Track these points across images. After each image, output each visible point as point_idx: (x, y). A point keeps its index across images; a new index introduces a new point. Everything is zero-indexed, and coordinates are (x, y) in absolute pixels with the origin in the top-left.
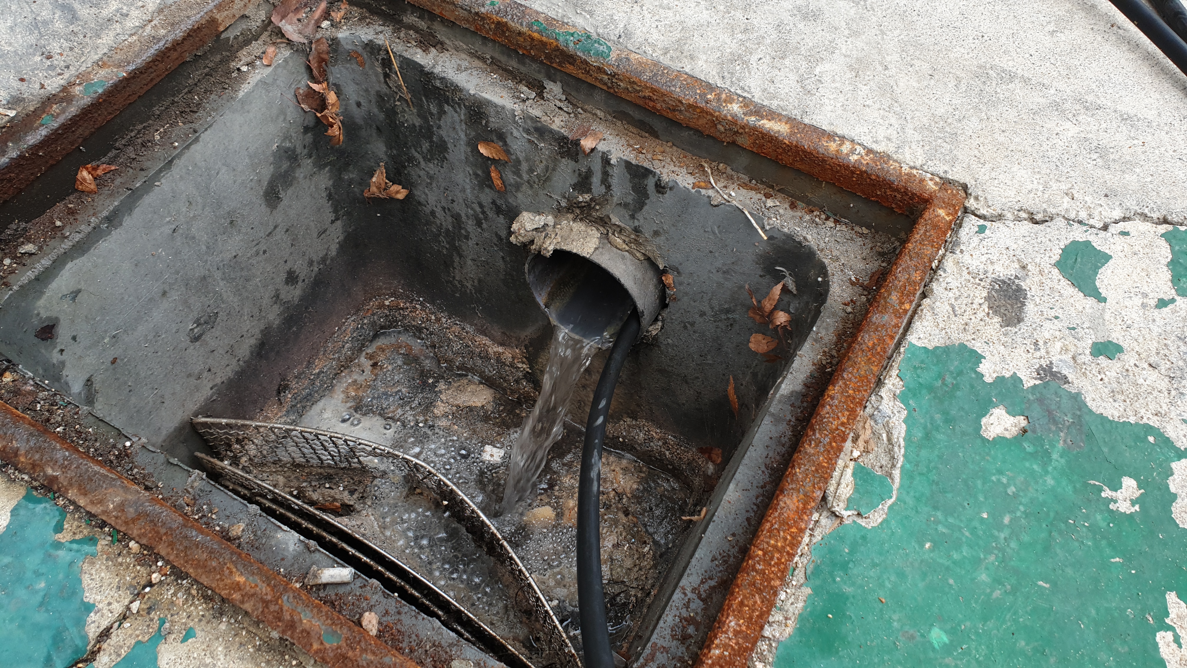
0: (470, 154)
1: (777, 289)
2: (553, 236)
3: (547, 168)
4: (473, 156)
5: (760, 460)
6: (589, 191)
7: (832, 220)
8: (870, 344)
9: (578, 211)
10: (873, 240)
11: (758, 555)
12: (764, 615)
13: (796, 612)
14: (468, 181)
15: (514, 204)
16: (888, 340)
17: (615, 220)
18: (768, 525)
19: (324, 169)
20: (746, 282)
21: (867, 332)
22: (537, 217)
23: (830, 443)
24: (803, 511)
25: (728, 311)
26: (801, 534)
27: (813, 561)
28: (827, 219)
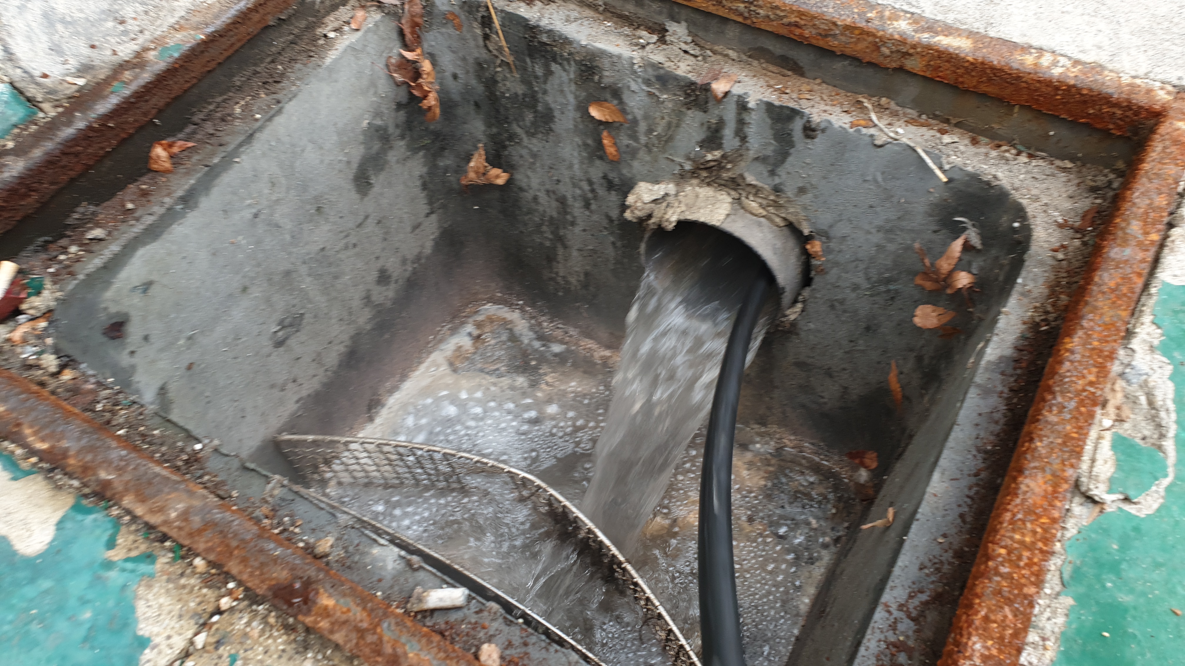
0: (579, 120)
1: (957, 246)
2: (676, 204)
3: (669, 125)
4: (583, 121)
5: (970, 442)
6: (719, 146)
7: (1024, 154)
8: (1112, 284)
9: (704, 174)
10: (1080, 175)
11: (999, 555)
12: (1020, 633)
13: (1056, 630)
14: (576, 154)
15: (629, 175)
16: (1135, 279)
17: (750, 179)
18: (1008, 516)
19: (417, 153)
20: (914, 241)
21: (1106, 270)
22: (656, 187)
23: (1077, 408)
24: (1052, 497)
25: (888, 281)
26: (1056, 526)
27: (1070, 562)
28: (1019, 154)
